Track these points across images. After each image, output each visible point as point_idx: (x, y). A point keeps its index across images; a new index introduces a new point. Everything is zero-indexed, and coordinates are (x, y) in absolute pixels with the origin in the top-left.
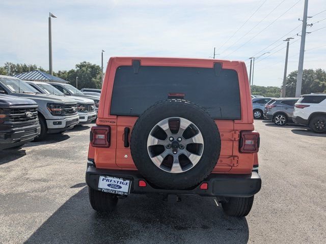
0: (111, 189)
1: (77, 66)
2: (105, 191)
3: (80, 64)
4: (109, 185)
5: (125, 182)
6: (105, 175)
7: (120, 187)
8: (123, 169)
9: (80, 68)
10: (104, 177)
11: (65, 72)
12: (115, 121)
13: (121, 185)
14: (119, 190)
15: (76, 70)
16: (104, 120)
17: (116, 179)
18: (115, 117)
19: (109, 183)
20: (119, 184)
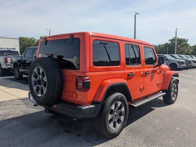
1: (170, 40)
3: (172, 39)
9: (172, 42)
11: (163, 45)
15: (169, 43)
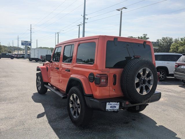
0: (111, 109)
2: (109, 111)
4: (111, 107)
5: (117, 104)
6: (109, 102)
7: (116, 107)
8: (112, 97)
10: (108, 103)
12: (109, 71)
13: (116, 106)
14: (115, 108)
16: (104, 71)
17: (114, 103)
18: (108, 69)
19: (111, 106)
20: (115, 106)
